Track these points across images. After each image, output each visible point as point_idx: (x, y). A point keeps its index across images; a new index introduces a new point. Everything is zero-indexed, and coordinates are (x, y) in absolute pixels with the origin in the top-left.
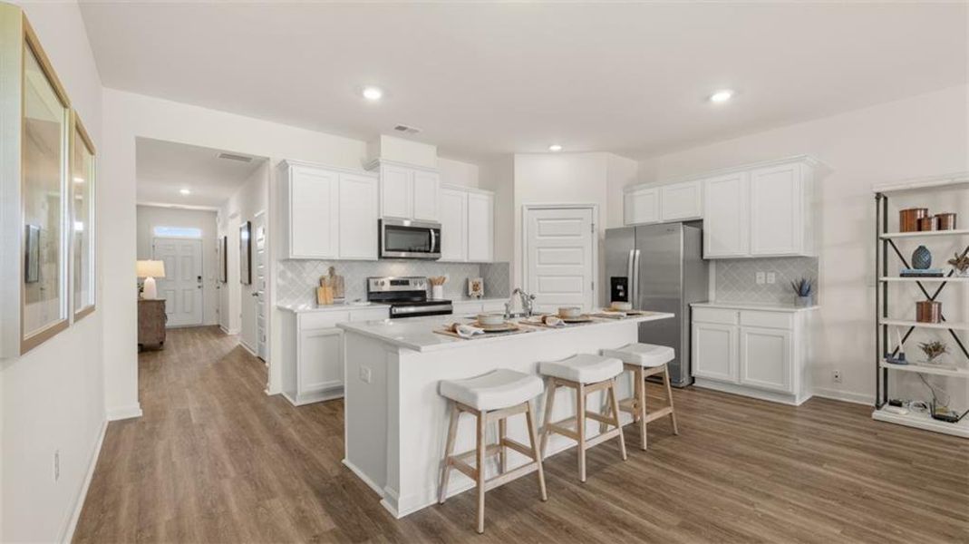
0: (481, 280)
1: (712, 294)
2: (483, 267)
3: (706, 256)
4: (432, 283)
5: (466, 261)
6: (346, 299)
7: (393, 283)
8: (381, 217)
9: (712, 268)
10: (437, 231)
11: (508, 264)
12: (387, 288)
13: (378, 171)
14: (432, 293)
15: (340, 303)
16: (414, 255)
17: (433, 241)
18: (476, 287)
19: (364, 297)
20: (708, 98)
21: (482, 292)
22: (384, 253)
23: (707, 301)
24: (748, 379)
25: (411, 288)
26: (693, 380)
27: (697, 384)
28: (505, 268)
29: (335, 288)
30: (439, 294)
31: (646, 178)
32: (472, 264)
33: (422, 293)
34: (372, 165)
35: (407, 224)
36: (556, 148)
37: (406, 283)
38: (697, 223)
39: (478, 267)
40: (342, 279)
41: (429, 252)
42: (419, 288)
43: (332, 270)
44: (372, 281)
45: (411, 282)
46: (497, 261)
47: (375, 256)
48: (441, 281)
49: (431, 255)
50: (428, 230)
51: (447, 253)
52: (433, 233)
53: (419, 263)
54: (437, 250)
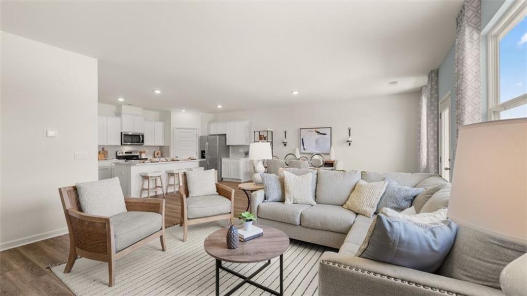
0: (160, 152)
1: (230, 155)
2: (161, 147)
3: (228, 144)
4: (141, 153)
5: (153, 145)
6: (108, 158)
7: (126, 153)
8: (122, 131)
9: (230, 148)
10: (143, 136)
11: (169, 146)
12: (124, 154)
13: (121, 117)
14: (141, 156)
15: (106, 160)
16: (133, 143)
17: (141, 139)
18: (158, 154)
19: (115, 157)
20: (217, 106)
21: (160, 155)
22: (123, 143)
23: (229, 157)
24: (232, 177)
25: (133, 154)
26: (222, 179)
27: (223, 180)
28: (168, 148)
29: (104, 154)
30: (143, 156)
31: (215, 121)
32: (156, 146)
33: (137, 156)
34: (118, 114)
35: (130, 134)
36: (184, 111)
37: (131, 153)
38: (225, 135)
39: (159, 148)
40: (107, 152)
41: (139, 142)
42: (136, 154)
43: (103, 149)
44: (118, 152)
45: (133, 153)
46: (165, 145)
47: (120, 144)
48: (144, 152)
49: (141, 144)
50: (139, 136)
51: (146, 143)
52: (141, 136)
53: (136, 146)
54: (143, 141)
